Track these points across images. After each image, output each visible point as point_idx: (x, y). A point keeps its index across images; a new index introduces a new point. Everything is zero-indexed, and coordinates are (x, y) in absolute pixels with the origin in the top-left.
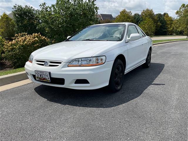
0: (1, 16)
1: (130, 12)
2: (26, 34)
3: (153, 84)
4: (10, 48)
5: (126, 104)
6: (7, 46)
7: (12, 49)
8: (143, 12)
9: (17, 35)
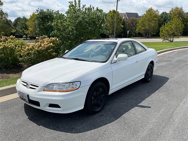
0: (31, 16)
1: (157, 10)
2: (46, 37)
3: (139, 106)
4: (26, 53)
5: (96, 130)
6: (24, 51)
7: (28, 54)
8: (172, 11)
9: (38, 37)
